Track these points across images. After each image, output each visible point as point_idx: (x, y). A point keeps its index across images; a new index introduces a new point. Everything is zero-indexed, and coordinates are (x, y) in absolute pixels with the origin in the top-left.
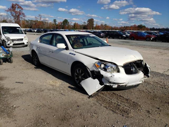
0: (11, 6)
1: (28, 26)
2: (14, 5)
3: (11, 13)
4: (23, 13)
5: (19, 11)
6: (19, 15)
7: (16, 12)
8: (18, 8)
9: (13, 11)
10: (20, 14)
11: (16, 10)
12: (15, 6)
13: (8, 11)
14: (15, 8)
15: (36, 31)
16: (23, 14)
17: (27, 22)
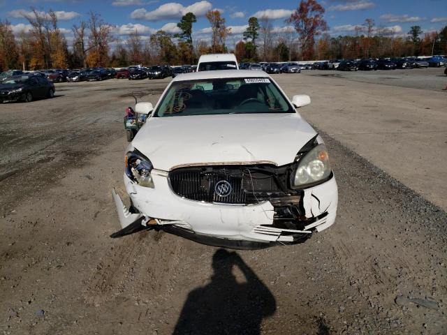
0: (299, 7)
1: (333, 54)
2: (305, 4)
3: (297, 25)
4: (322, 21)
5: (314, 17)
6: (313, 28)
7: (308, 20)
8: (313, 10)
9: (301, 20)
10: (316, 23)
11: (308, 17)
12: (308, 5)
13: (291, 21)
14: (307, 10)
15: (337, 65)
16: (323, 23)
17: (335, 41)
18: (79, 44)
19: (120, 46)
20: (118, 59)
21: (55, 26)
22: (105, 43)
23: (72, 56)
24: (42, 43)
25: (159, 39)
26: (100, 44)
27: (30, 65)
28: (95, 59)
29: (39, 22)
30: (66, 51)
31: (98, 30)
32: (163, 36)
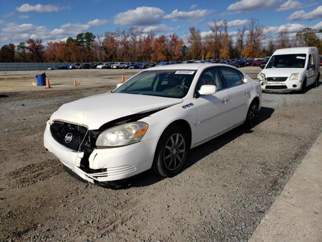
18: (240, 42)
19: (271, 42)
20: (267, 52)
21: (226, 31)
22: (258, 40)
23: (234, 50)
24: (216, 43)
25: (304, 35)
26: (254, 41)
27: (206, 57)
28: (248, 52)
29: (216, 29)
30: (231, 47)
31: (255, 31)
32: (309, 32)
